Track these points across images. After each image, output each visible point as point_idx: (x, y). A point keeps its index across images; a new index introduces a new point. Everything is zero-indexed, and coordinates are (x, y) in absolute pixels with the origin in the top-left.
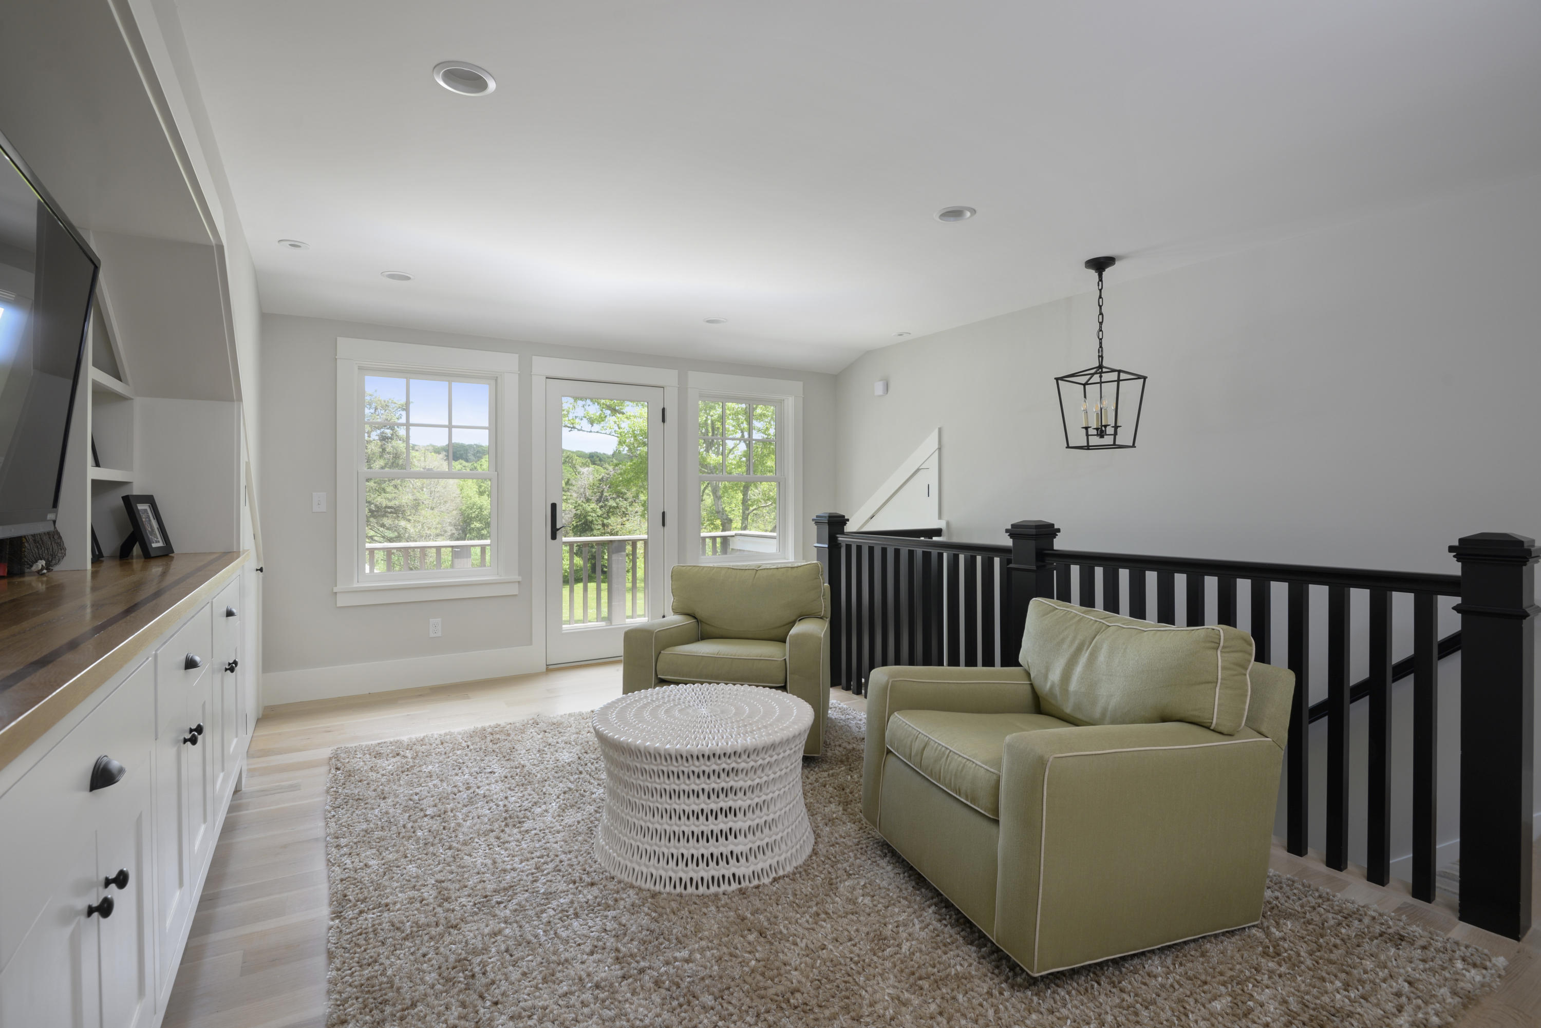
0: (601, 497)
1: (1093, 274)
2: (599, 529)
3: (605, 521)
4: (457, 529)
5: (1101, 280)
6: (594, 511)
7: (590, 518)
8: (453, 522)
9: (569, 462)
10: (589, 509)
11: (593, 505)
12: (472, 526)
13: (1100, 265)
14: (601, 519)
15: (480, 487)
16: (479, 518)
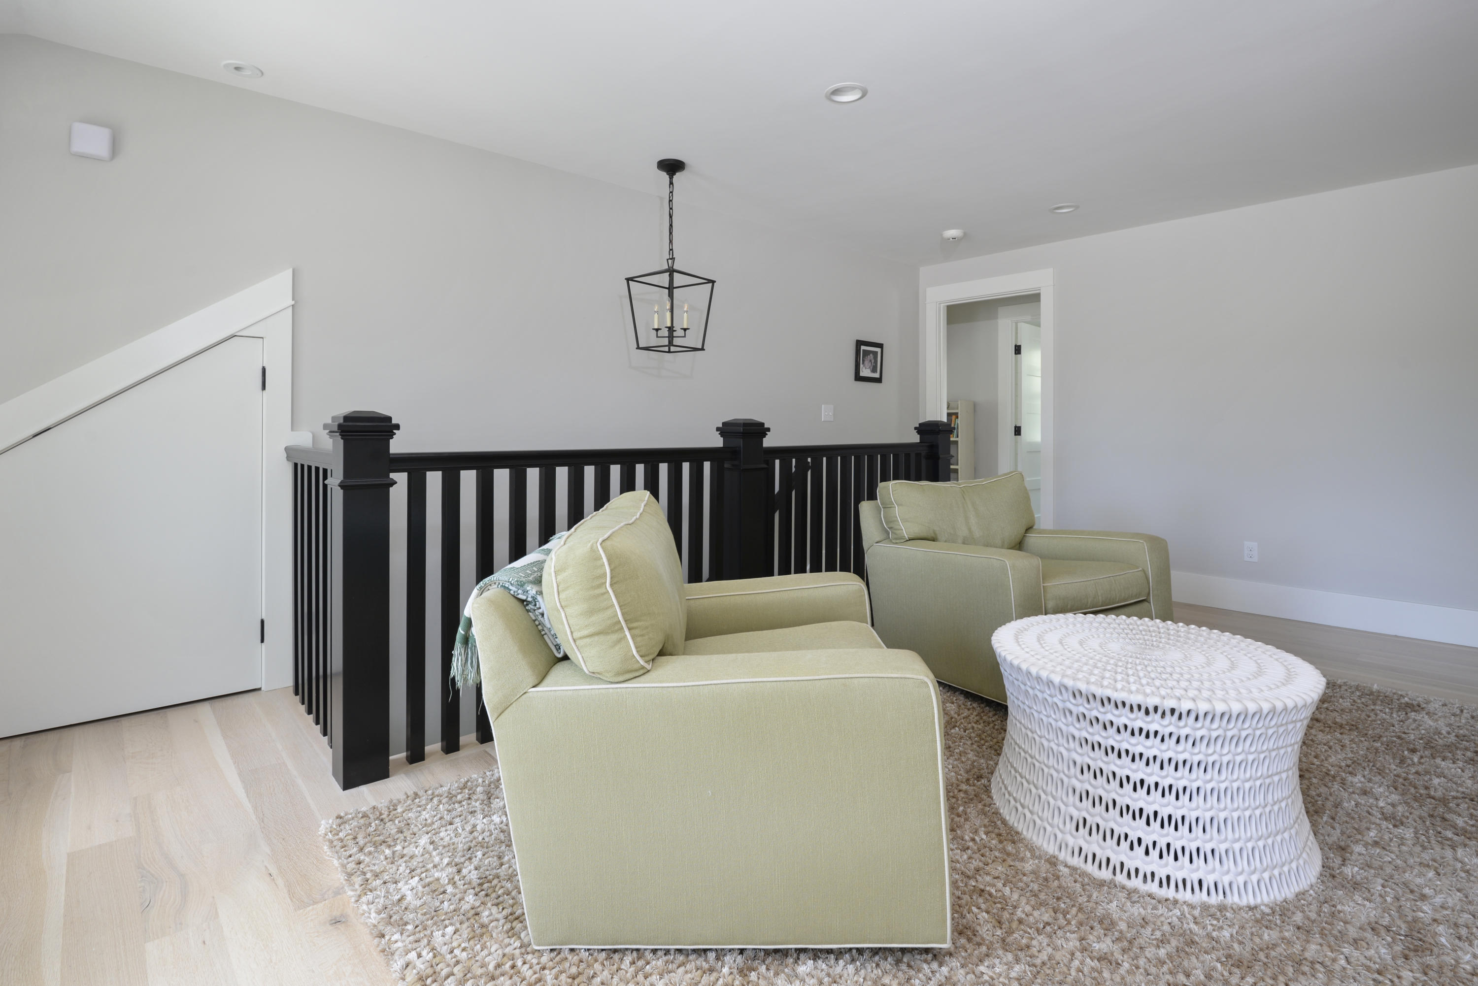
1: (664, 176)
5: (671, 183)
13: (672, 167)
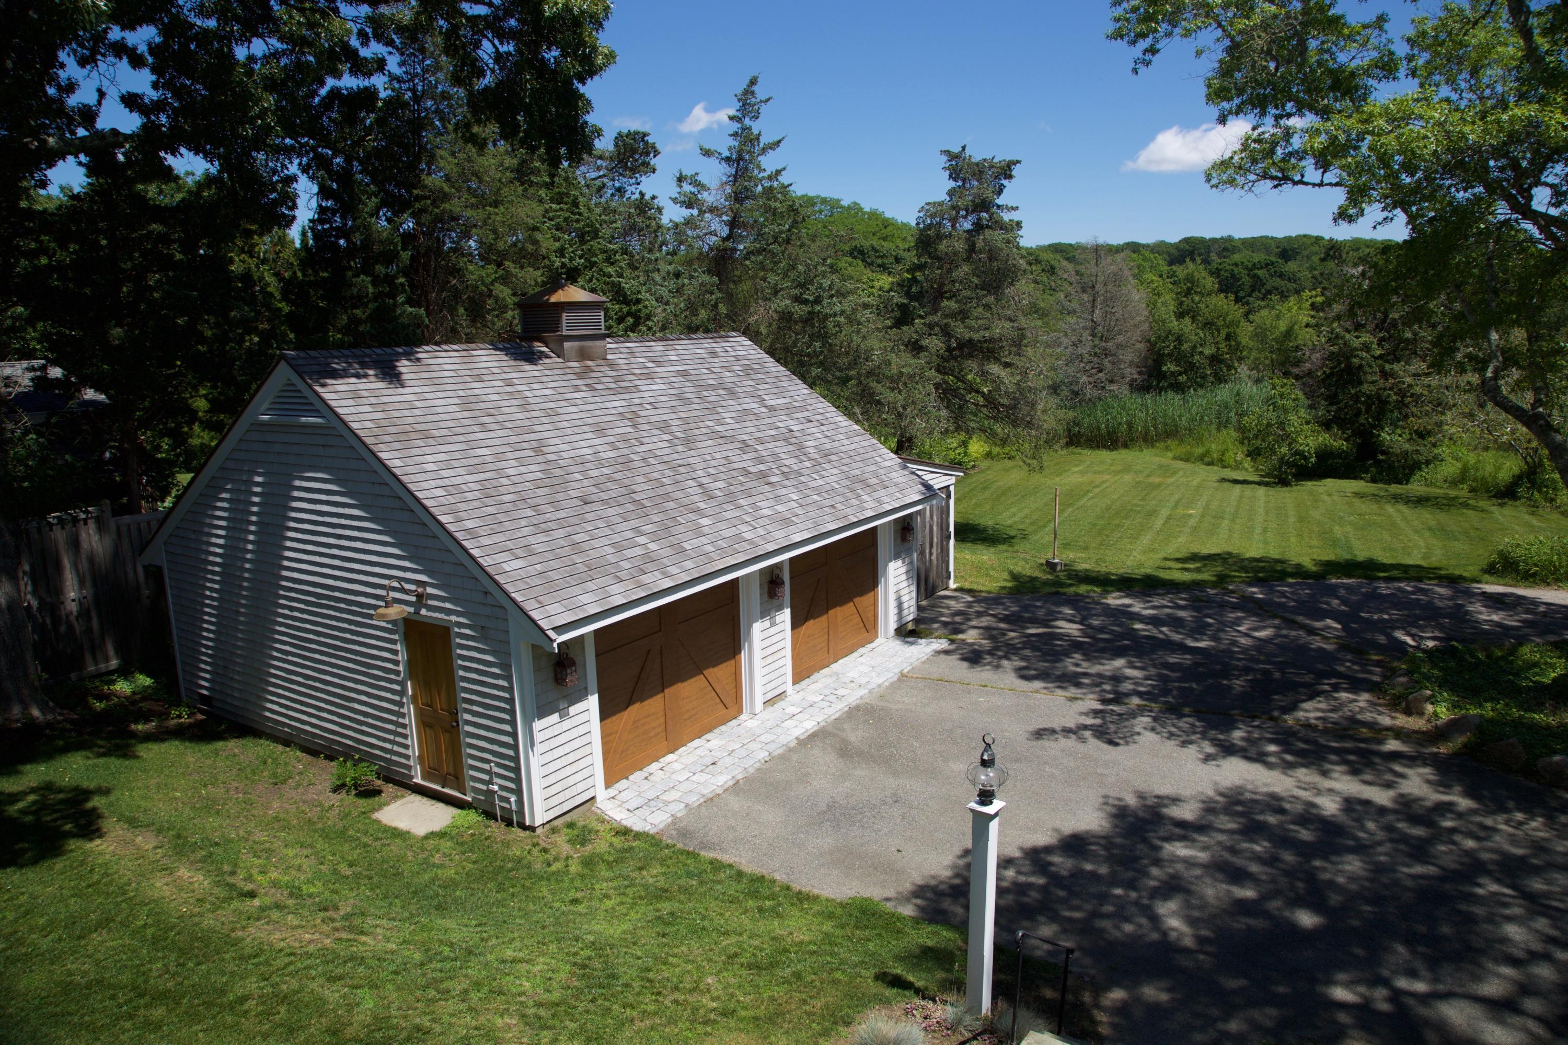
0: (1384, 321)
2: (1373, 382)
3: (1388, 367)
4: (1140, 373)
6: (1366, 347)
7: (1356, 361)
8: (1136, 360)
9: (1333, 258)
10: (1356, 343)
11: (1366, 338)
12: (1164, 368)
14: (1380, 362)
15: (1181, 303)
16: (1179, 357)
